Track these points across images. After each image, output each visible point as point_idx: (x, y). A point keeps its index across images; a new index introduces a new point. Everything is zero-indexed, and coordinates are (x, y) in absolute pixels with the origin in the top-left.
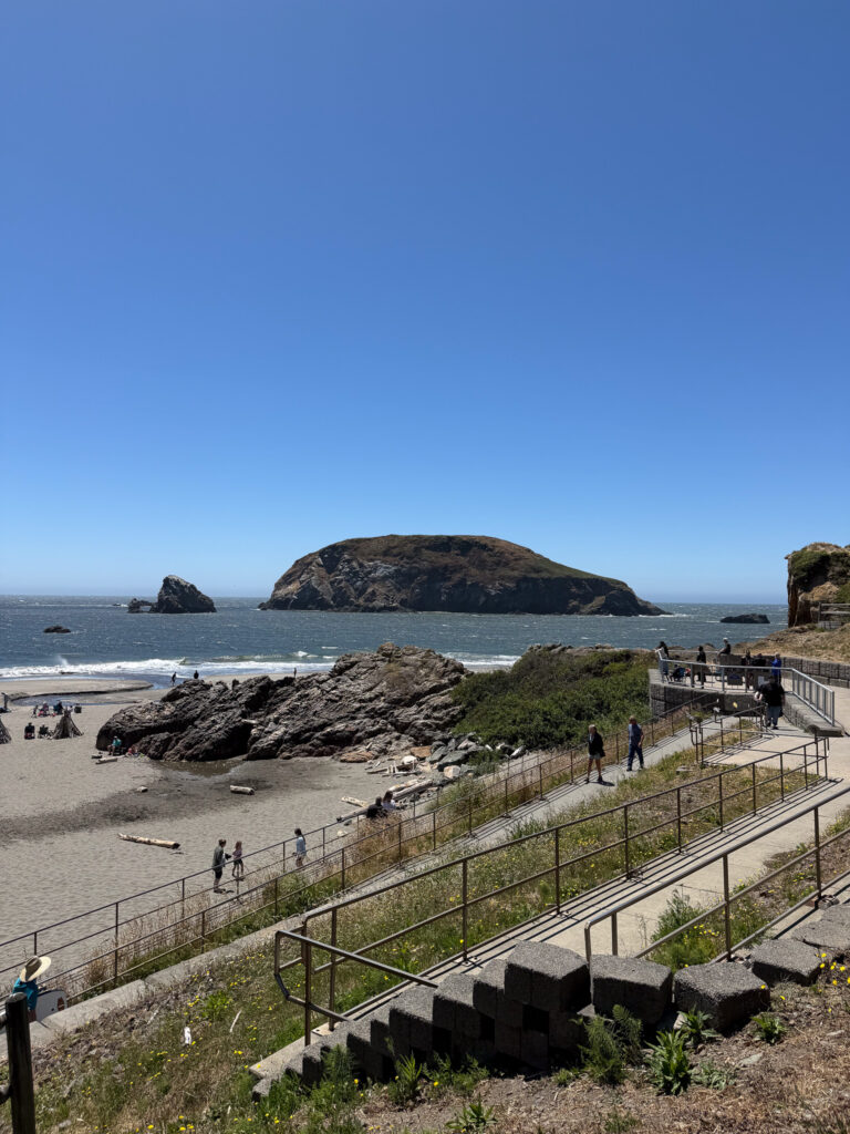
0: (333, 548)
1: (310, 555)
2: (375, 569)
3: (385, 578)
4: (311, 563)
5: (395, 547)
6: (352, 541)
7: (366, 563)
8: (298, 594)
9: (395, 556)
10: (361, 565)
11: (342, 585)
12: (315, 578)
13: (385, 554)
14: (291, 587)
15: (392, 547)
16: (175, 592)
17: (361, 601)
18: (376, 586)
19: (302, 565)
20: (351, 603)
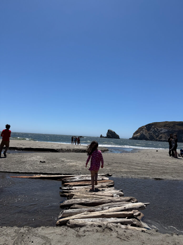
0: (149, 125)
1: (143, 126)
2: (162, 130)
3: (164, 133)
4: (143, 128)
5: (167, 125)
6: (154, 123)
7: (159, 129)
8: (140, 136)
9: (167, 127)
10: (157, 129)
11: (152, 134)
12: (144, 132)
13: (165, 126)
14: (138, 134)
15: (166, 124)
16: (110, 133)
17: (158, 139)
18: (162, 135)
19: (141, 129)
20: (155, 139)
